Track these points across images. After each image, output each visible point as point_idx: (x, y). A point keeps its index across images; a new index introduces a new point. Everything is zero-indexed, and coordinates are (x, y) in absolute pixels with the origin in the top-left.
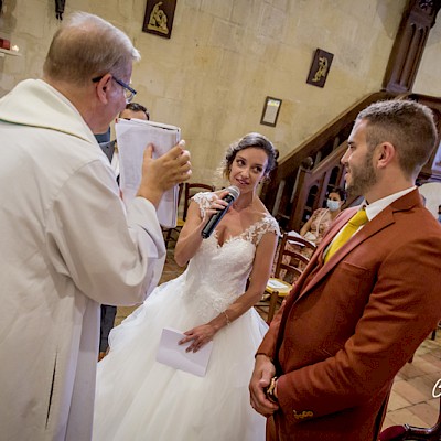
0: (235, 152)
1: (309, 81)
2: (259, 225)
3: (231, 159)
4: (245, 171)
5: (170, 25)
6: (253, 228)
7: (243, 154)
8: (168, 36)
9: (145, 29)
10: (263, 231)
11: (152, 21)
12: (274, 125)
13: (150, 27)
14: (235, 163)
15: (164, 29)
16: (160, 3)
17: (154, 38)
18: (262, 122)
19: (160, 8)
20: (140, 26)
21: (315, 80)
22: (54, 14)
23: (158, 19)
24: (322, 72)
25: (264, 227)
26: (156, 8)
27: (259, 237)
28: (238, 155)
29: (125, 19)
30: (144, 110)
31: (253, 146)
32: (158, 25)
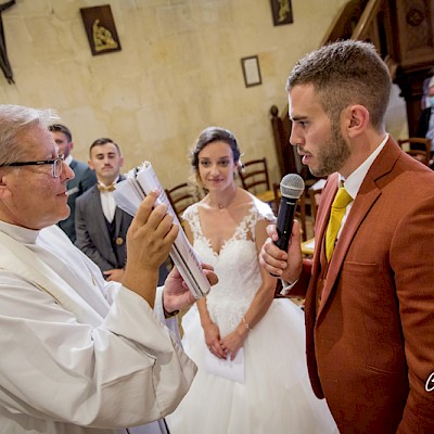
0: (196, 155)
1: (276, 23)
2: (248, 219)
3: (196, 163)
4: (213, 170)
5: (115, 37)
6: (243, 224)
7: (204, 154)
8: (119, 48)
9: (94, 53)
10: (254, 223)
11: (97, 42)
12: (260, 83)
13: (98, 49)
14: (200, 165)
15: (111, 43)
16: (97, 21)
17: (107, 57)
18: (248, 86)
19: (99, 25)
20: (89, 52)
21: (282, 19)
22: (5, 81)
23: (102, 37)
24: (284, 9)
25: (253, 218)
26: (95, 28)
27: (253, 231)
28: (200, 156)
29: (72, 52)
30: (110, 141)
31: (211, 141)
32: (104, 43)
